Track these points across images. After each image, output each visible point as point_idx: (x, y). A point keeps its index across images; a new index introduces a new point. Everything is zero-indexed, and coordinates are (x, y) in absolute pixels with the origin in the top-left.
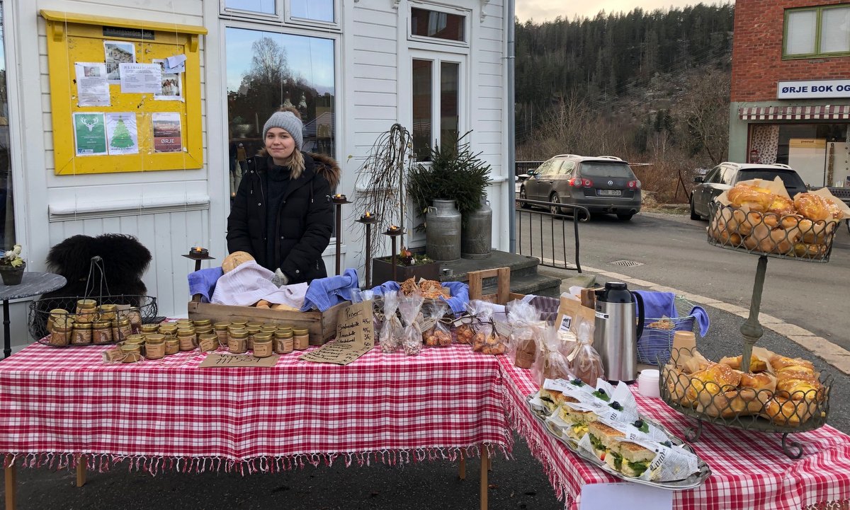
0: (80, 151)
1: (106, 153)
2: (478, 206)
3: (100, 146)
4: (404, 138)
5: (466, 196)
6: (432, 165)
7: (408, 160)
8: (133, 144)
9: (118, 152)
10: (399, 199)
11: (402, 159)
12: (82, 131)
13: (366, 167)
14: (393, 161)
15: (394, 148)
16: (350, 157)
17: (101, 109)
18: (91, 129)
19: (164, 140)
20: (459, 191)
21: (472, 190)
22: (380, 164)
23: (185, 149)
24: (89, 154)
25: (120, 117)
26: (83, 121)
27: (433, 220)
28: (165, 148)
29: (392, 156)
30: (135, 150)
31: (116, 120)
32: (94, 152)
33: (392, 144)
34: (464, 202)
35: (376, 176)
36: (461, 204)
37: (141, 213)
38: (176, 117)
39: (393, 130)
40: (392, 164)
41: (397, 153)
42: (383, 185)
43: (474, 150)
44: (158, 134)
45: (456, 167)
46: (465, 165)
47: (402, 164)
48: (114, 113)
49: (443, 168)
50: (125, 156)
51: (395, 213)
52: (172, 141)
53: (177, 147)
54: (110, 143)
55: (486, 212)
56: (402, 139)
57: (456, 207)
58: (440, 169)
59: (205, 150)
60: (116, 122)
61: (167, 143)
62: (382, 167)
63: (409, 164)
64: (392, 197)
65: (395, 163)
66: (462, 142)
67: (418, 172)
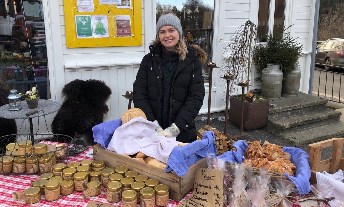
0: (79, 35)
1: (92, 37)
2: (293, 68)
3: (89, 33)
4: (253, 29)
5: (287, 62)
6: (268, 45)
7: (255, 41)
8: (106, 32)
9: (99, 36)
10: (247, 64)
11: (251, 41)
12: (79, 25)
13: (229, 45)
14: (245, 42)
15: (247, 35)
16: (221, 40)
17: (89, 13)
18: (84, 24)
19: (122, 30)
20: (283, 60)
21: (291, 59)
22: (238, 44)
23: (133, 35)
24: (84, 37)
25: (99, 17)
26: (80, 20)
27: (266, 76)
28: (123, 34)
29: (245, 39)
30: (106, 36)
31: (97, 19)
32: (86, 36)
33: (245, 32)
34: (285, 66)
35: (235, 51)
36: (284, 67)
37: (110, 68)
38: (128, 17)
39: (246, 24)
40: (244, 44)
41: (248, 38)
42: (238, 56)
43: (293, 36)
44: (119, 27)
45: (281, 46)
46: (287, 44)
47: (250, 44)
48: (96, 16)
49: (274, 46)
50: (102, 39)
51: (244, 72)
52: (126, 30)
53: (129, 34)
54: (94, 31)
55: (298, 72)
56: (252, 30)
57: (280, 69)
58: (272, 47)
59: (143, 36)
60: (96, 20)
61: (124, 32)
62: (238, 45)
63: (255, 43)
64: (243, 63)
65: (246, 44)
66: (285, 32)
67: (259, 48)
